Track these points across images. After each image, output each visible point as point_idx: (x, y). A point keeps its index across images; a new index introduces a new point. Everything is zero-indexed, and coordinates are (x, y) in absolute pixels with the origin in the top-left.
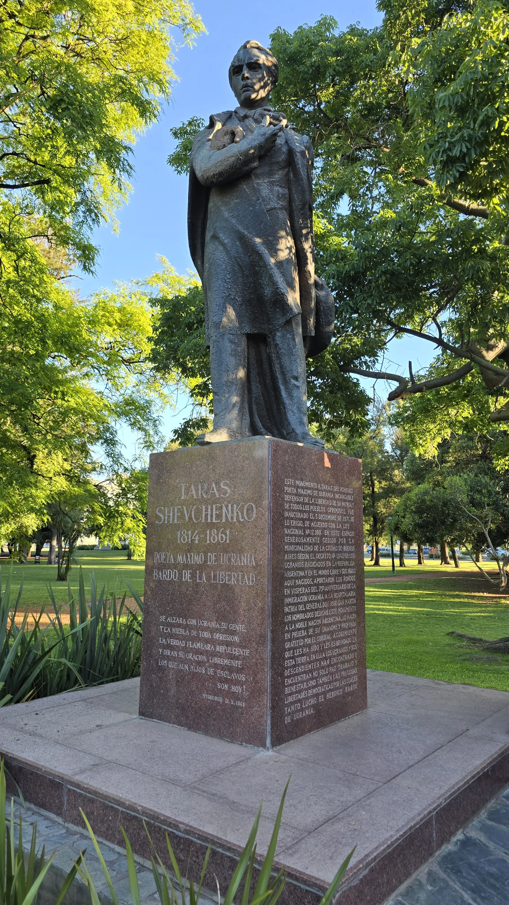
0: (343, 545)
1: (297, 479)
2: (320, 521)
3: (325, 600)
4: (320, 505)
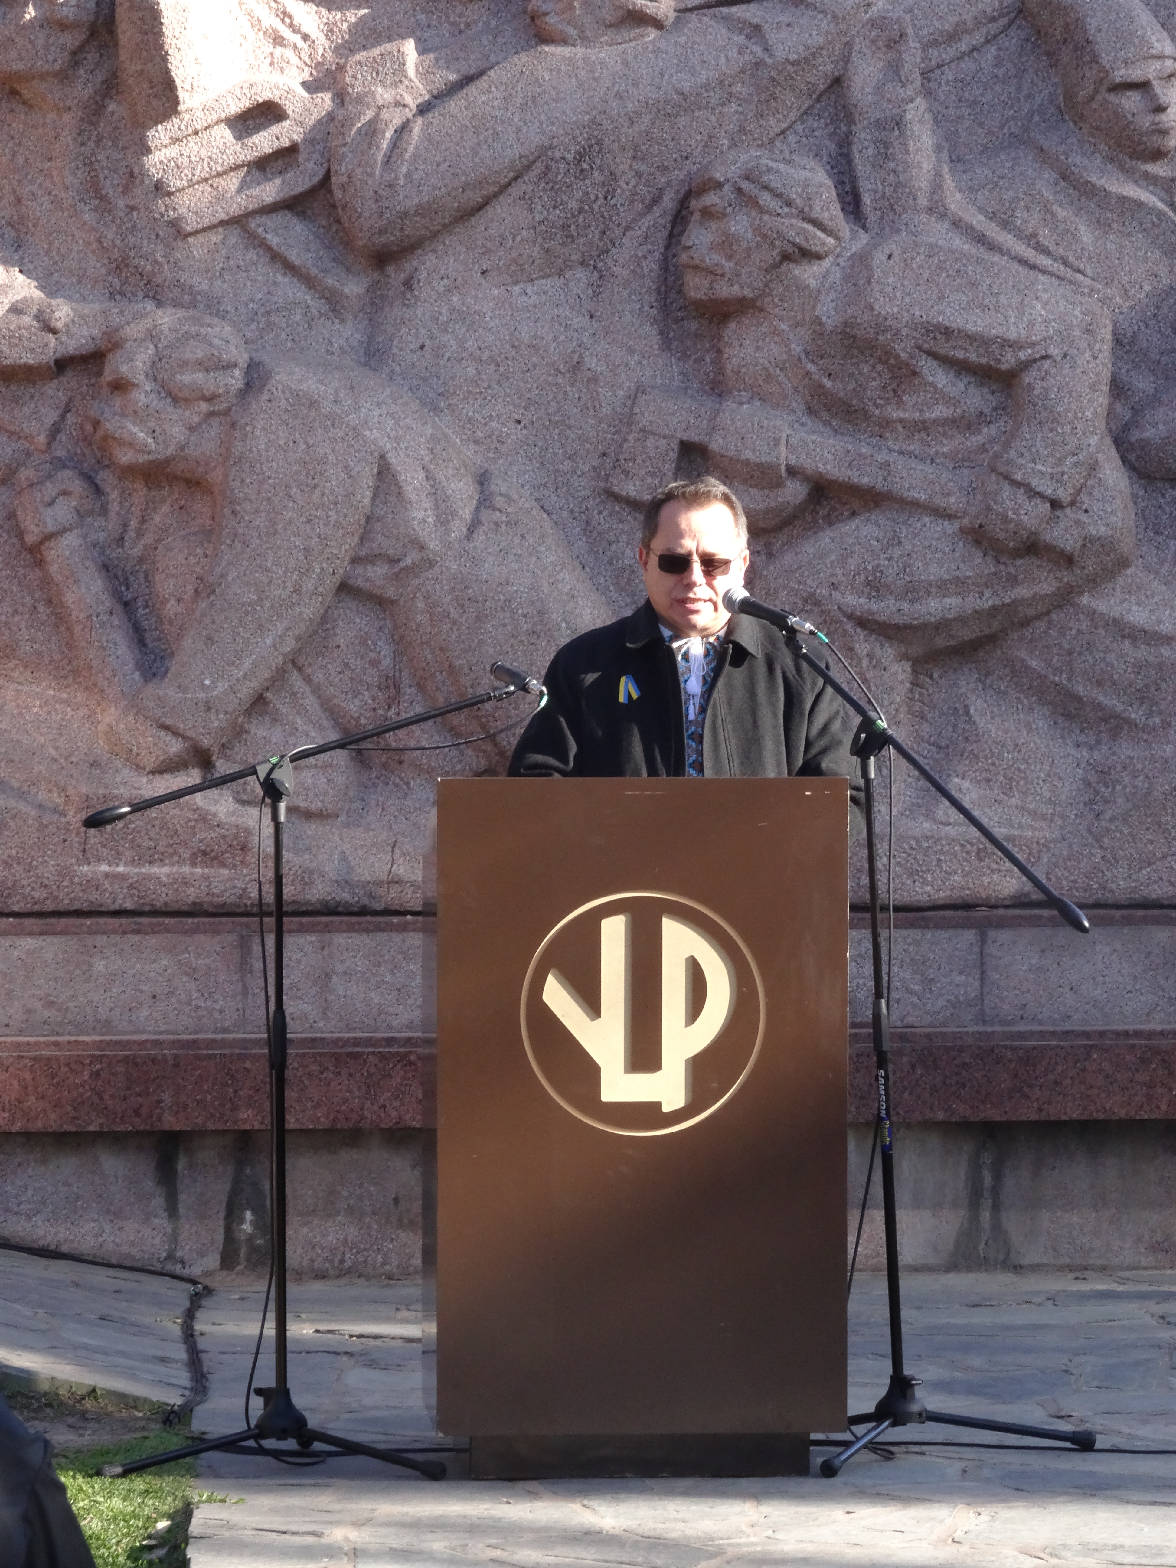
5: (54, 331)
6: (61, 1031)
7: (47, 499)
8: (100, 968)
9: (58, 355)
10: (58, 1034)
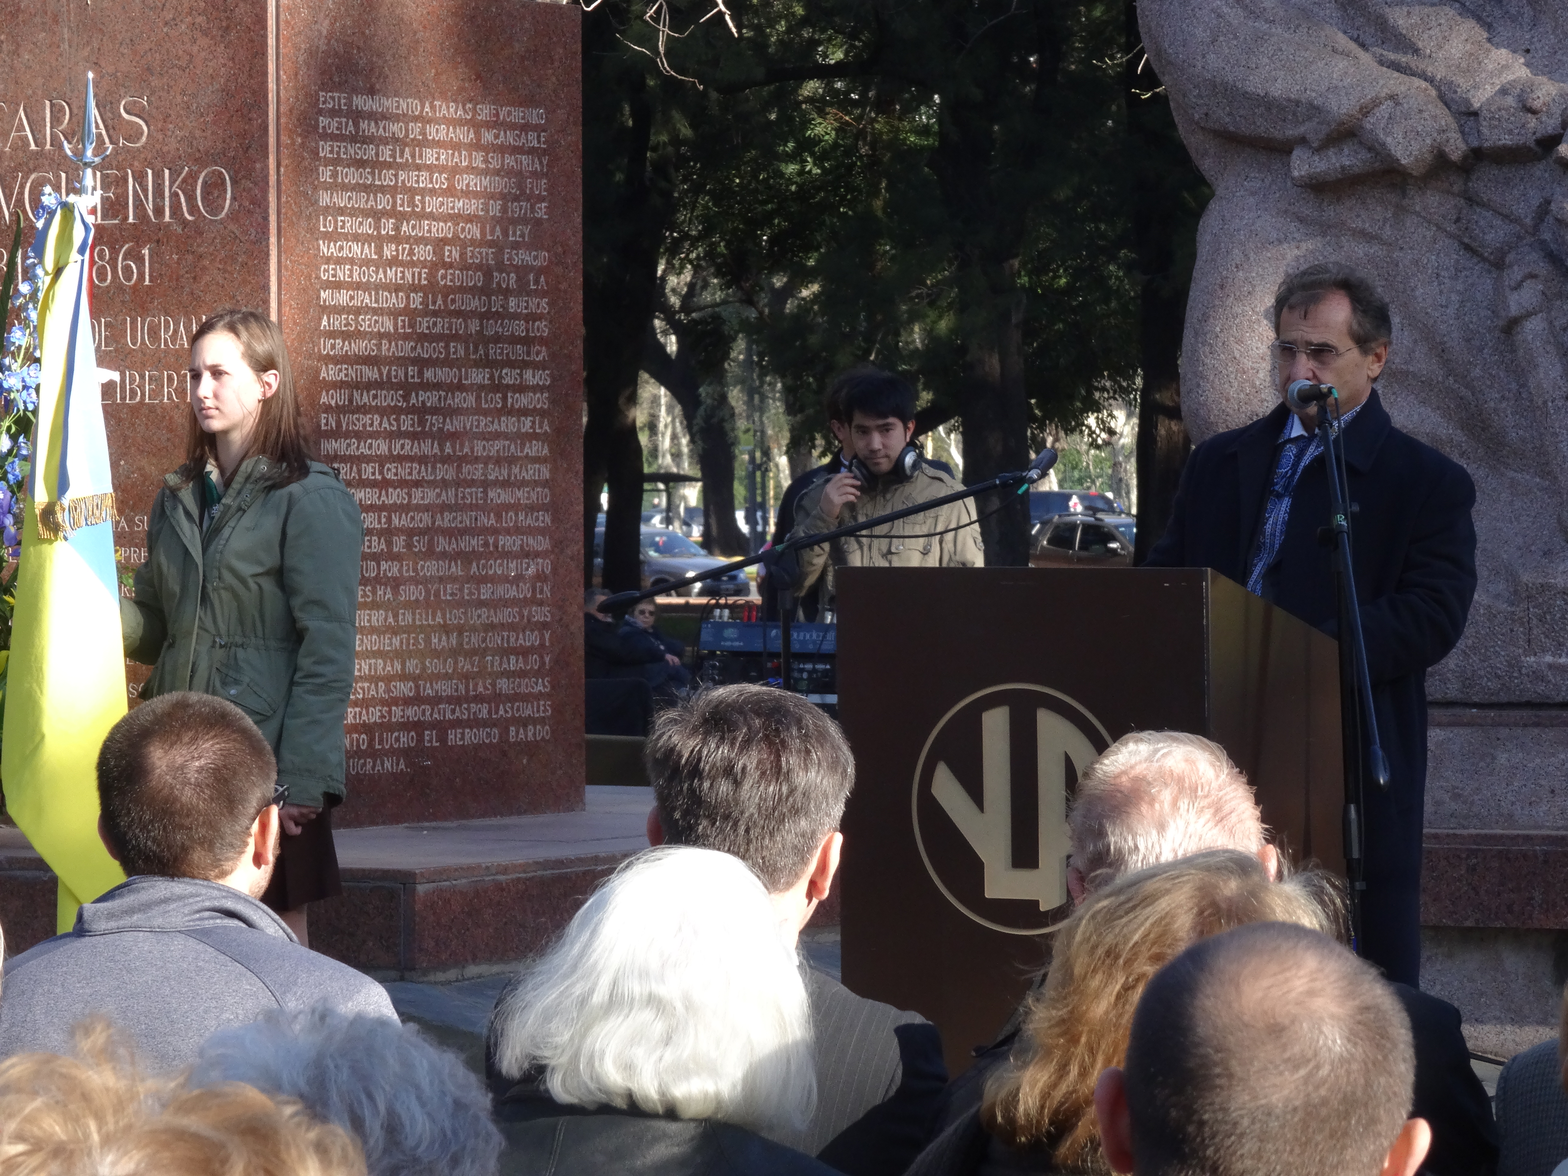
0: (507, 293)
1: (355, 91)
2: (431, 216)
3: (446, 460)
4: (430, 168)
5: (1534, 112)
6: (1465, 823)
7: (1513, 284)
8: (1503, 761)
9: (1538, 135)
10: (1464, 827)
